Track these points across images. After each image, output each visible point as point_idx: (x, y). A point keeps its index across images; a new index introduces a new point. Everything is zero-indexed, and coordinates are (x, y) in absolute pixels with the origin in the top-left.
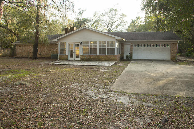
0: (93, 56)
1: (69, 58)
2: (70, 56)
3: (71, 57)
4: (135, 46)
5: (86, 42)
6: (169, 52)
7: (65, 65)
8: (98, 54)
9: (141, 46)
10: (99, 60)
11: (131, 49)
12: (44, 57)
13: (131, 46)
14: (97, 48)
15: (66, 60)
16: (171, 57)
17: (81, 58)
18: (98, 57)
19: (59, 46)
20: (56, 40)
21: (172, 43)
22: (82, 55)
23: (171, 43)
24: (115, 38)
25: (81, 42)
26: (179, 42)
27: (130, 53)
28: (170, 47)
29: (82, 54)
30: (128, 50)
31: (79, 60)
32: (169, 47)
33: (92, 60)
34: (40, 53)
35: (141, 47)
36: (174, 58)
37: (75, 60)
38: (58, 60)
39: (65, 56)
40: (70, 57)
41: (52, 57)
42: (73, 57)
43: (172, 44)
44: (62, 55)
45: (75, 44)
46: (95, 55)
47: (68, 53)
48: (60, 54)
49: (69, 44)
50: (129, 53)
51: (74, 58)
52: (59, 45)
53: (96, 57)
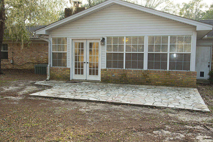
0: (133, 72)
1: (74, 76)
2: (76, 70)
3: (79, 74)
5: (115, 39)
7: (63, 99)
8: (145, 67)
10: (147, 82)
12: (21, 70)
14: (143, 54)
15: (67, 79)
17: (102, 75)
18: (145, 74)
19: (50, 47)
20: (43, 32)
22: (105, 70)
24: (196, 27)
25: (104, 39)
27: (209, 66)
29: (105, 68)
30: (206, 59)
31: (98, 82)
33: (130, 83)
34: (11, 61)
37: (86, 81)
38: (48, 78)
39: (64, 70)
40: (76, 73)
41: (36, 71)
42: (82, 73)
44: (58, 69)
45: (89, 42)
46: (137, 71)
47: (70, 64)
48: (53, 66)
49: (74, 41)
50: (207, 64)
51: (86, 76)
52: (49, 45)
53: (141, 75)
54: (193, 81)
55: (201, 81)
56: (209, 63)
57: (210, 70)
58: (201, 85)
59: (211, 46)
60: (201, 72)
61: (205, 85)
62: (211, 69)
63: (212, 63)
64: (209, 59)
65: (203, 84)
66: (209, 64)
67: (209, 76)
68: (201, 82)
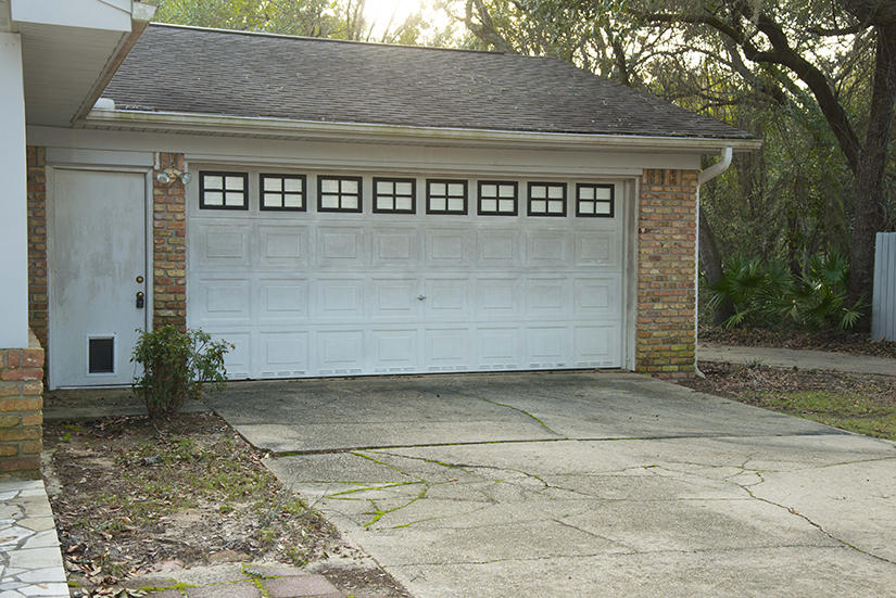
4: (213, 199)
6: (617, 276)
9: (295, 201)
11: (168, 244)
13: (167, 193)
16: (640, 334)
21: (650, 173)
23: (635, 169)
26: (728, 155)
27: (141, 302)
28: (616, 223)
30: (120, 256)
32: (611, 215)
35: (297, 218)
36: (674, 341)
43: (651, 182)
50: (130, 292)
54: (17, 428)
55: (93, 403)
56: (139, 280)
57: (150, 330)
58: (91, 437)
59: (145, 174)
60: (92, 341)
61: (118, 433)
62: (156, 316)
63: (155, 283)
64: (140, 253)
65: (107, 427)
66: (141, 288)
67: (140, 368)
68: (95, 413)
